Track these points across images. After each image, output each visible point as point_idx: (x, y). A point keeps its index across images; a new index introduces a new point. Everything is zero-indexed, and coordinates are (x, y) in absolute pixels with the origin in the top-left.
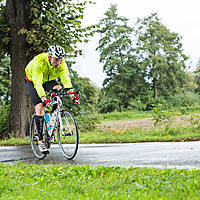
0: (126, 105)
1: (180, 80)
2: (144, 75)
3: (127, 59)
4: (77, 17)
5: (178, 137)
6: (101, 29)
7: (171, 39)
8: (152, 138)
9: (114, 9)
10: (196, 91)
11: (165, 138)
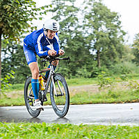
0: (74, 73)
1: (119, 51)
2: (89, 48)
3: (74, 35)
5: (119, 99)
6: (52, 9)
7: (112, 18)
8: (98, 100)
10: (133, 61)
11: (108, 100)
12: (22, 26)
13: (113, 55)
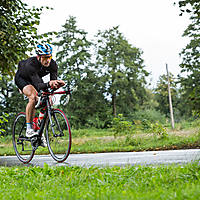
3: (85, 75)
4: (33, 23)
13: (133, 100)
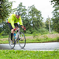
0: (25, 32)
1: (41, 24)
2: (30, 23)
3: (25, 19)
4: (10, 6)
6: (17, 9)
7: (38, 13)
8: (33, 42)
9: (21, 4)
10: (46, 28)
11: (36, 42)
12: (6, 16)
13: (39, 26)
